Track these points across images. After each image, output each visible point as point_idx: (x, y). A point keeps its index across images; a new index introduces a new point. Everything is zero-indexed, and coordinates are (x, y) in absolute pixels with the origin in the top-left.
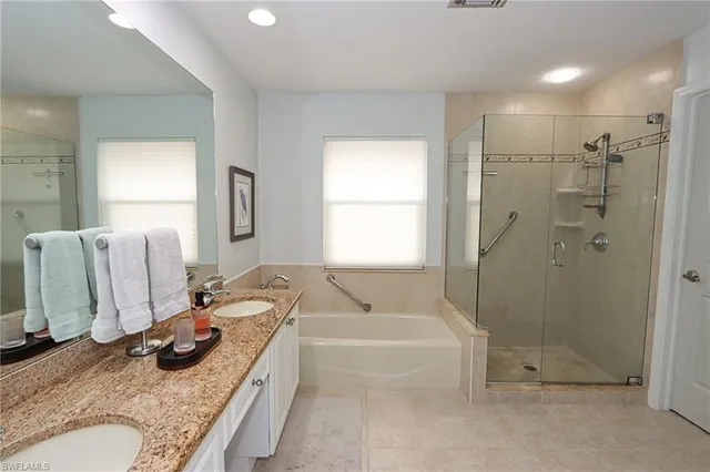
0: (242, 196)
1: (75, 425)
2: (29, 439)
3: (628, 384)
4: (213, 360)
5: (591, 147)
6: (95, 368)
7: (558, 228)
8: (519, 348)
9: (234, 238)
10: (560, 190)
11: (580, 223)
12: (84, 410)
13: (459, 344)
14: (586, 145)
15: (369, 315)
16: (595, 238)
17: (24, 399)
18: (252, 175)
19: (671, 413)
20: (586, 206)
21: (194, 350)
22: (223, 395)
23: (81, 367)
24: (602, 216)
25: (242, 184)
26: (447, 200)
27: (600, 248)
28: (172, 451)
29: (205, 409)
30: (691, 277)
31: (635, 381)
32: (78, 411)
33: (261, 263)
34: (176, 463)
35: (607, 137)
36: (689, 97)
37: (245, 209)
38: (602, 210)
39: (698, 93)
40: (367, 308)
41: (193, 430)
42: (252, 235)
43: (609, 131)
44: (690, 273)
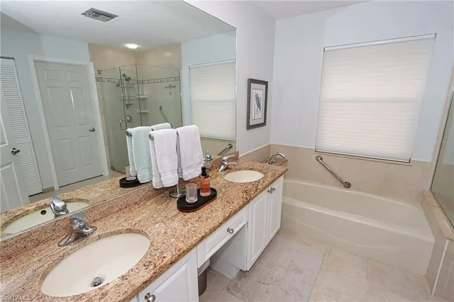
0: (258, 98)
1: (129, 231)
2: (112, 233)
4: (204, 211)
6: (152, 200)
9: (249, 127)
12: (136, 224)
13: (433, 240)
15: (347, 191)
17: (120, 210)
18: (266, 83)
21: (196, 202)
22: (195, 238)
23: (148, 198)
25: (258, 91)
28: (151, 267)
29: (181, 245)
32: (133, 224)
33: (271, 142)
34: (149, 276)
37: (259, 106)
40: (348, 185)
41: (169, 257)
42: (264, 124)
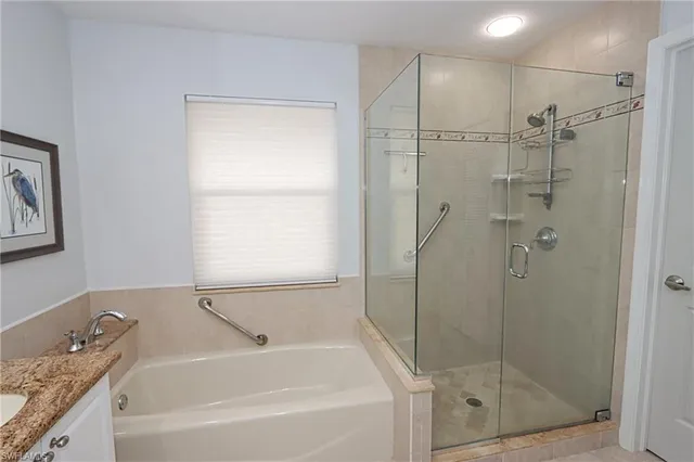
3: (596, 420)
5: (536, 122)
7: (495, 222)
8: (454, 370)
10: (494, 176)
11: (521, 216)
14: (531, 120)
15: (264, 351)
16: (540, 234)
18: (52, 149)
19: (649, 454)
20: (531, 195)
24: (549, 206)
26: (363, 188)
27: (548, 246)
30: (674, 285)
31: (603, 414)
33: (90, 289)
35: (552, 110)
36: (669, 49)
38: (548, 199)
39: (678, 46)
40: (262, 340)
42: (58, 246)
43: (555, 102)
44: (670, 279)
